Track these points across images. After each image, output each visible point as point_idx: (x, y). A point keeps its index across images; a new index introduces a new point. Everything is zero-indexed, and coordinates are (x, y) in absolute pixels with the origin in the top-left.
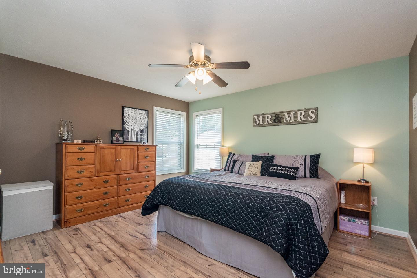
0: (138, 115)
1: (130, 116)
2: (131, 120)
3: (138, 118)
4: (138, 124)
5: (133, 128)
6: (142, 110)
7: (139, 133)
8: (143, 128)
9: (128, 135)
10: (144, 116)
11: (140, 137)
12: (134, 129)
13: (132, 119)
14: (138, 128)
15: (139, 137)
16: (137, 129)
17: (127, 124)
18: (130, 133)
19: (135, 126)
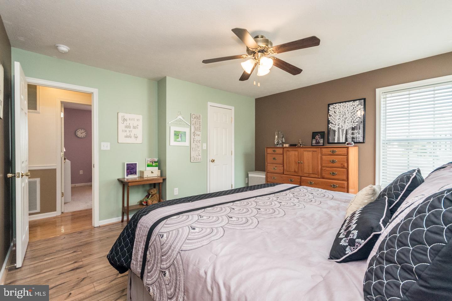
0: (348, 109)
1: (337, 113)
2: (338, 117)
3: (349, 112)
4: (348, 120)
5: (340, 127)
6: (354, 101)
7: (350, 132)
8: (356, 124)
9: (335, 136)
10: (357, 108)
11: (352, 136)
12: (342, 127)
13: (340, 116)
14: (348, 126)
15: (350, 136)
16: (346, 126)
17: (332, 124)
18: (337, 133)
19: (343, 124)
